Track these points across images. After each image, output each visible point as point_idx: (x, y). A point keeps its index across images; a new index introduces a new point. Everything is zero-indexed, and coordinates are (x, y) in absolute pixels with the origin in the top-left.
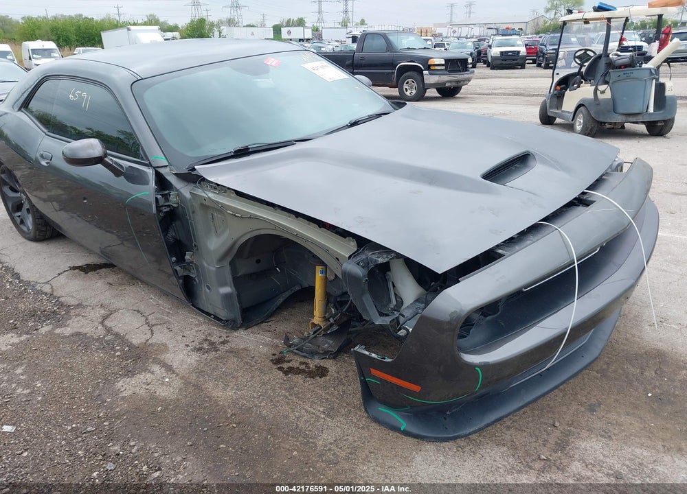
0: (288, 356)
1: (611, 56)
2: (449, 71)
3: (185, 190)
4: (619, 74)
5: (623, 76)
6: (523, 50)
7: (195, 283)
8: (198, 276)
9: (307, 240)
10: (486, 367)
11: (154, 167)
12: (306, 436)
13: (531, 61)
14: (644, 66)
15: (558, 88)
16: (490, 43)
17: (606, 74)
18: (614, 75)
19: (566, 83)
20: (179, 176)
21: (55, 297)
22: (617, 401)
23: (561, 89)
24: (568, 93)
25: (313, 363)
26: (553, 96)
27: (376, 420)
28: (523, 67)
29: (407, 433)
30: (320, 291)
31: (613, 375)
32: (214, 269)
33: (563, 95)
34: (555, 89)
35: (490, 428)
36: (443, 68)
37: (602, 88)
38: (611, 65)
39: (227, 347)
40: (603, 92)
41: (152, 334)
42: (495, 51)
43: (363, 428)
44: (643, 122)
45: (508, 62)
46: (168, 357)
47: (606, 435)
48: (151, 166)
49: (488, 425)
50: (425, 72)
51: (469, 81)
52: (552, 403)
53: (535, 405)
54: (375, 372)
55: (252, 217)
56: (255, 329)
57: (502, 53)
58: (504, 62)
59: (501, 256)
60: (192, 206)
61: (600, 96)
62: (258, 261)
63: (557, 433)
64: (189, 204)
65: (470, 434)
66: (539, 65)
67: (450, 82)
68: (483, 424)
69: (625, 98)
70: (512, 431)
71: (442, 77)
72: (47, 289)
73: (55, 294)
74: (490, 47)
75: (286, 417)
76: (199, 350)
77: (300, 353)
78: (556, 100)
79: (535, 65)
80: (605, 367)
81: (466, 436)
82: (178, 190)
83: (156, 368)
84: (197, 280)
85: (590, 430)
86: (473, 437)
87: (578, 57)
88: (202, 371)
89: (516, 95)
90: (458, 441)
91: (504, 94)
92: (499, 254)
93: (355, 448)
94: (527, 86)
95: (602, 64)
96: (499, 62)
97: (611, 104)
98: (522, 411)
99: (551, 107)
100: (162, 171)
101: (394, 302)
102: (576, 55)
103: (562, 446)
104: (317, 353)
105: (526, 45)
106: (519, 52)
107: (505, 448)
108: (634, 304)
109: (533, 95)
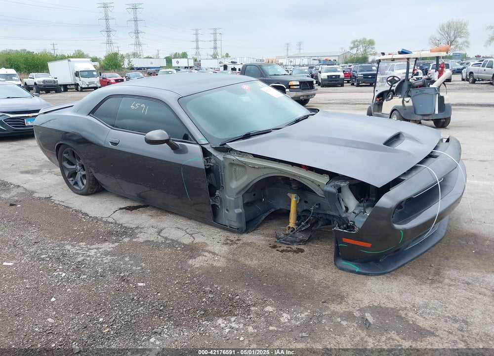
0: (278, 245)
1: (410, 80)
2: (302, 89)
3: (220, 156)
4: (417, 91)
5: (419, 93)
6: (342, 75)
7: (218, 208)
8: (221, 205)
9: (300, 177)
10: (405, 231)
11: (200, 145)
12: (307, 278)
13: (346, 82)
14: (431, 86)
15: (378, 99)
16: (320, 70)
17: (408, 92)
18: (413, 92)
19: (382, 96)
20: (216, 149)
21: (119, 225)
22: (458, 255)
23: (380, 100)
24: (385, 102)
25: (295, 247)
26: (375, 104)
27: (341, 269)
28: (342, 85)
29: (359, 273)
30: (294, 208)
31: (453, 245)
32: (233, 199)
33: (382, 104)
34: (376, 100)
35: (400, 269)
36: (298, 87)
37: (407, 99)
38: (411, 86)
39: (241, 242)
40: (408, 102)
41: (194, 238)
42: (324, 75)
43: (335, 273)
44: (432, 120)
45: (333, 82)
46: (210, 248)
47: (457, 268)
48: (198, 144)
49: (399, 267)
50: (287, 90)
51: (315, 95)
52: (426, 258)
53: (418, 259)
54: (345, 240)
55: (265, 168)
56: (252, 233)
57: (328, 76)
58: (330, 82)
59: (403, 180)
60: (224, 165)
61: (406, 104)
62: (254, 195)
63: (434, 269)
64: (222, 164)
65: (391, 271)
66: (353, 84)
67: (303, 96)
68: (396, 267)
69: (421, 106)
70: (411, 270)
71: (298, 93)
72: (110, 220)
73: (118, 222)
74: (320, 72)
75: (292, 270)
76: (226, 244)
77: (285, 242)
78: (377, 106)
79: (350, 84)
80: (448, 241)
81: (389, 272)
82: (215, 156)
83: (206, 254)
84: (219, 206)
85: (449, 267)
86: (393, 273)
87: (389, 81)
88: (234, 254)
89: (345, 104)
90: (386, 275)
91: (337, 103)
92: (402, 179)
93: (336, 281)
94: (350, 98)
95: (405, 85)
96: (327, 82)
97: (413, 109)
98: (413, 262)
99: (374, 111)
100: (205, 146)
101: (344, 209)
102: (388, 80)
103: (437, 273)
104: (295, 242)
105: (344, 71)
106: (339, 76)
107: (410, 276)
108: (454, 213)
109: (356, 104)
